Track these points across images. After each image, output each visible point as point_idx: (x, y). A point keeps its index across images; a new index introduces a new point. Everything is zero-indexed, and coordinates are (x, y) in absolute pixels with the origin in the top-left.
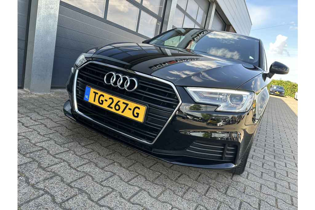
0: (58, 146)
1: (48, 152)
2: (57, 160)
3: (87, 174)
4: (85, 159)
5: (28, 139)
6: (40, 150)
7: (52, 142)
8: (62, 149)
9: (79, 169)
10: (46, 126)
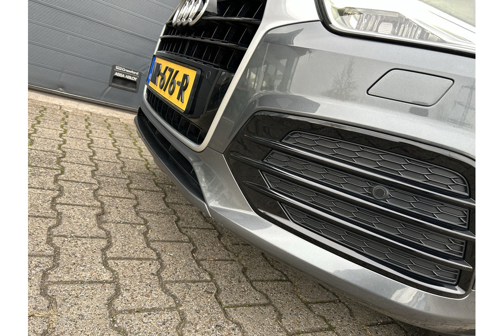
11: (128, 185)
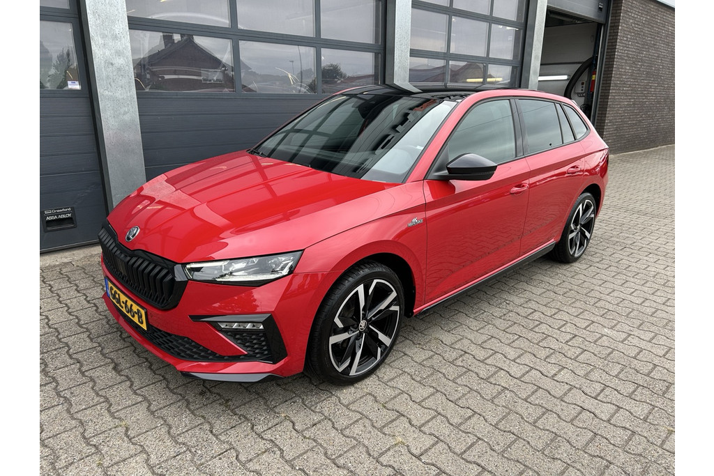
0: (88, 340)
1: (68, 352)
2: (70, 361)
3: (92, 379)
4: (109, 358)
5: (58, 332)
6: (60, 348)
7: (85, 335)
8: (89, 345)
9: (87, 374)
10: (96, 310)
11: (120, 336)
